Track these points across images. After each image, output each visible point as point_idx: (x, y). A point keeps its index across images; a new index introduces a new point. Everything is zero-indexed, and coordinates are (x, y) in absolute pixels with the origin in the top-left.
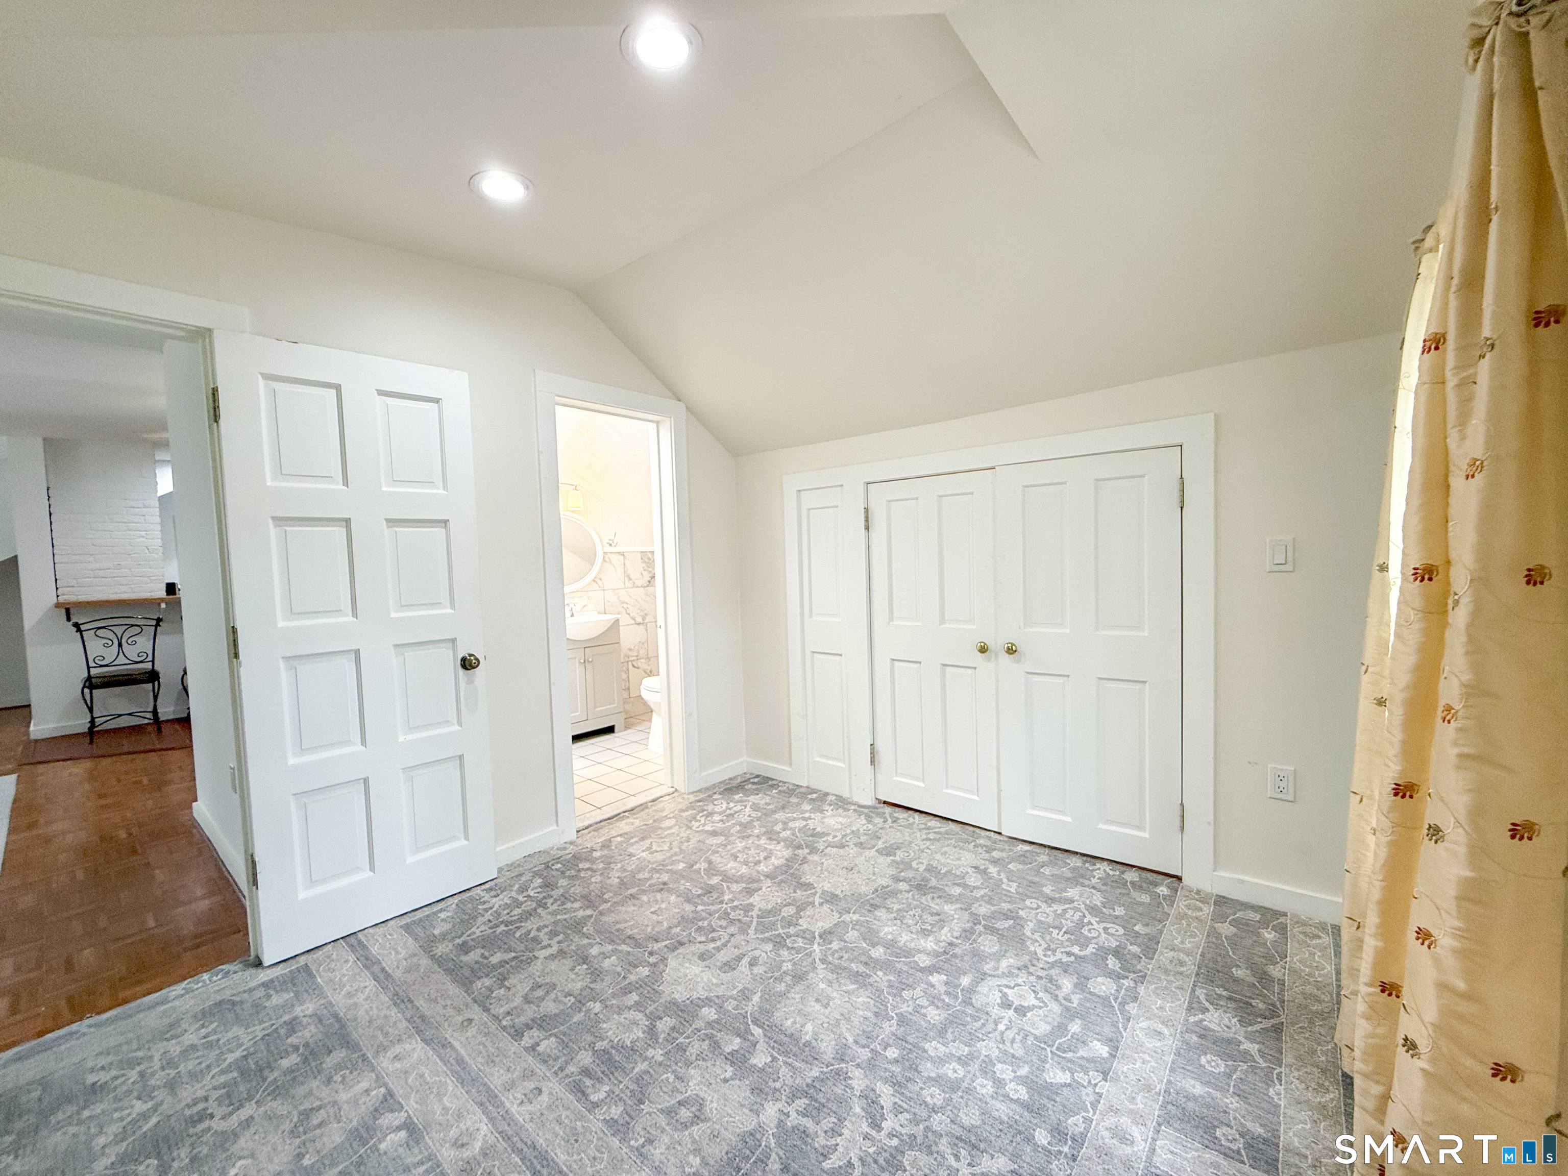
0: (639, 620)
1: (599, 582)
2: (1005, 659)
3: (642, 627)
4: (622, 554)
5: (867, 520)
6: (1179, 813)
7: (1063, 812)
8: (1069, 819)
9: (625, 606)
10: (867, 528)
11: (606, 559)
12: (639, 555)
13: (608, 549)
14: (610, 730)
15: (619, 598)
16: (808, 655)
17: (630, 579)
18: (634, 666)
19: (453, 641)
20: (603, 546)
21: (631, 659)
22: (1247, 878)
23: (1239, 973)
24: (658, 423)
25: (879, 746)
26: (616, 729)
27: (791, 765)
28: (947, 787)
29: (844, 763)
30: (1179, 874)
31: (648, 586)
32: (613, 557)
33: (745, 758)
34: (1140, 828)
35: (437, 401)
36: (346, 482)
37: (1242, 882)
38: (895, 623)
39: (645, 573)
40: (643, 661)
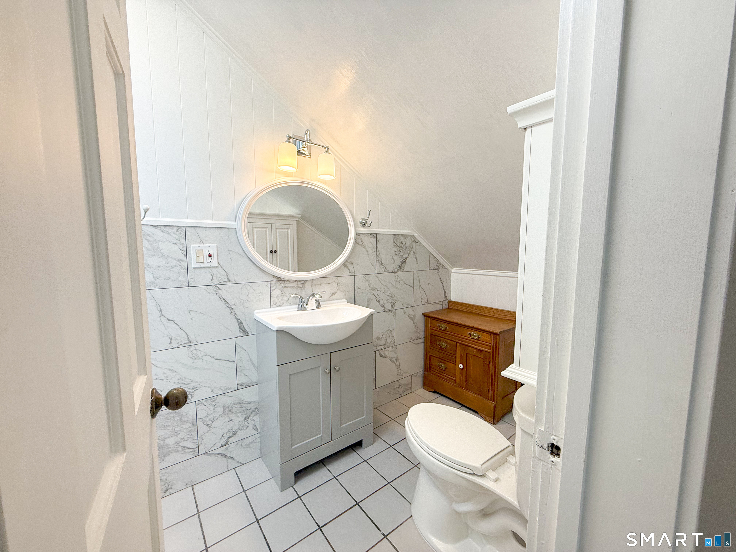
0: (388, 306)
1: (350, 267)
3: (391, 314)
4: (374, 236)
9: (376, 292)
11: (359, 241)
12: (392, 238)
13: (362, 230)
14: (359, 444)
15: (369, 284)
17: (382, 264)
18: (381, 356)
20: (355, 227)
21: (379, 348)
26: (364, 444)
31: (398, 271)
32: (366, 240)
39: (396, 258)
40: (390, 349)
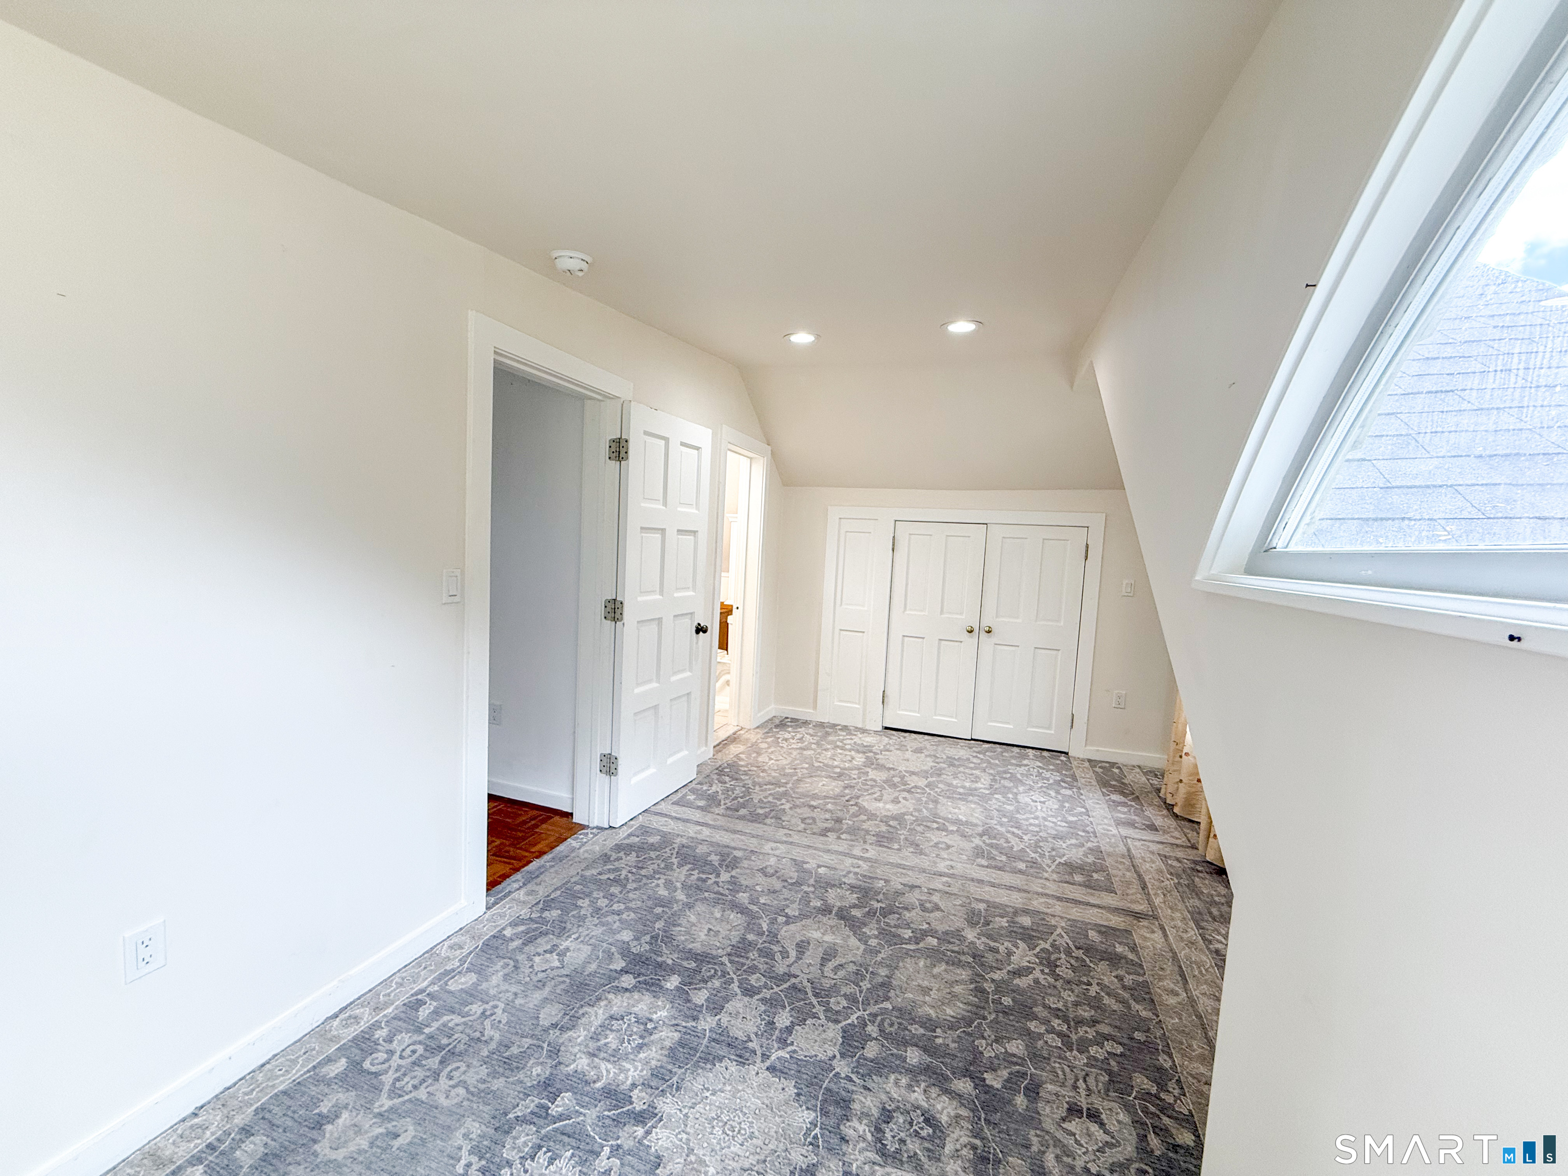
2: (983, 635)
5: (893, 545)
6: (1071, 719)
7: (1008, 723)
8: (1012, 727)
10: (893, 550)
16: (837, 631)
19: (692, 614)
22: (1100, 749)
23: (1113, 783)
24: (751, 459)
25: (887, 693)
27: (815, 708)
28: (935, 715)
29: (859, 704)
30: (1066, 751)
33: (773, 706)
34: (1049, 728)
35: (698, 448)
36: (665, 504)
37: (1098, 751)
38: (907, 612)
